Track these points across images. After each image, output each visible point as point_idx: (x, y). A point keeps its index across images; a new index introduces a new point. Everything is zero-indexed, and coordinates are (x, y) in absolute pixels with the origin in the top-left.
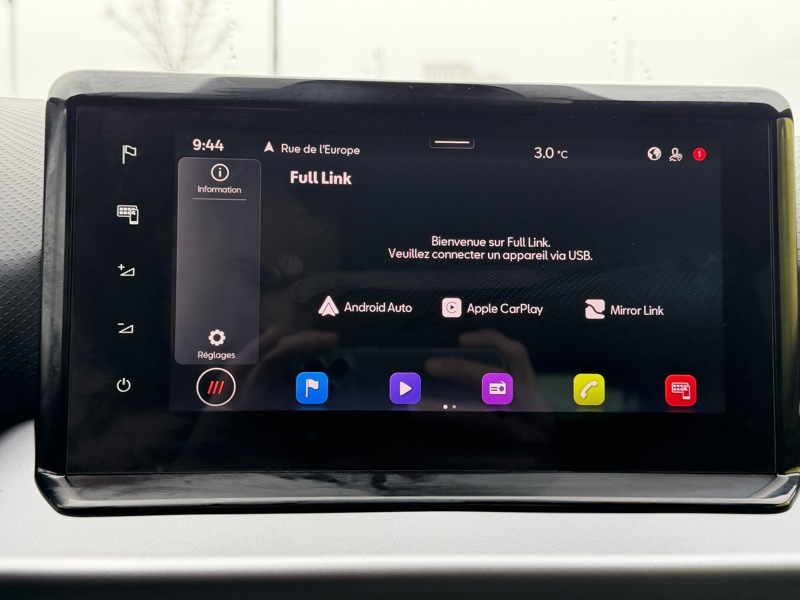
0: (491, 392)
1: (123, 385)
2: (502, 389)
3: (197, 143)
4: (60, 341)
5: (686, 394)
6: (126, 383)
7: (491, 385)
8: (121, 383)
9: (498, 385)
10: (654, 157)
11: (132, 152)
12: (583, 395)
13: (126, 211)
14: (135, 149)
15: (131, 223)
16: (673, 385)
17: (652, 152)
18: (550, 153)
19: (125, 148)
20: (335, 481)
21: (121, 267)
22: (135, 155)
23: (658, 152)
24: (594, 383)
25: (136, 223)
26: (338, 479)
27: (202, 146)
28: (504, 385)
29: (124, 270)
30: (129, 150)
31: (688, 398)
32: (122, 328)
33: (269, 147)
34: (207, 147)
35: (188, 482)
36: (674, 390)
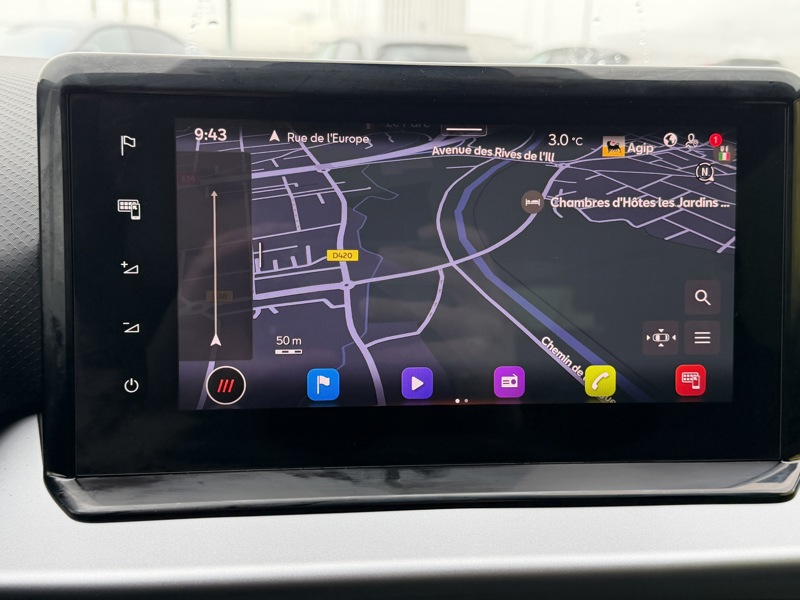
0: (503, 386)
1: (132, 386)
2: (513, 382)
3: (199, 132)
4: (64, 342)
5: (696, 383)
6: (134, 383)
7: (503, 378)
8: (129, 383)
9: (510, 379)
10: (670, 143)
11: (131, 142)
12: (595, 386)
13: (127, 205)
14: (134, 139)
15: (133, 218)
16: (684, 375)
17: (668, 138)
18: (564, 139)
19: (123, 138)
20: (349, 479)
21: (124, 264)
22: (134, 146)
23: (674, 138)
24: (606, 375)
25: (138, 218)
26: (352, 476)
27: (205, 136)
28: (516, 378)
29: (127, 268)
30: (127, 141)
31: (698, 387)
32: (127, 327)
33: (275, 136)
34: (210, 136)
35: (201, 483)
36: (684, 380)
